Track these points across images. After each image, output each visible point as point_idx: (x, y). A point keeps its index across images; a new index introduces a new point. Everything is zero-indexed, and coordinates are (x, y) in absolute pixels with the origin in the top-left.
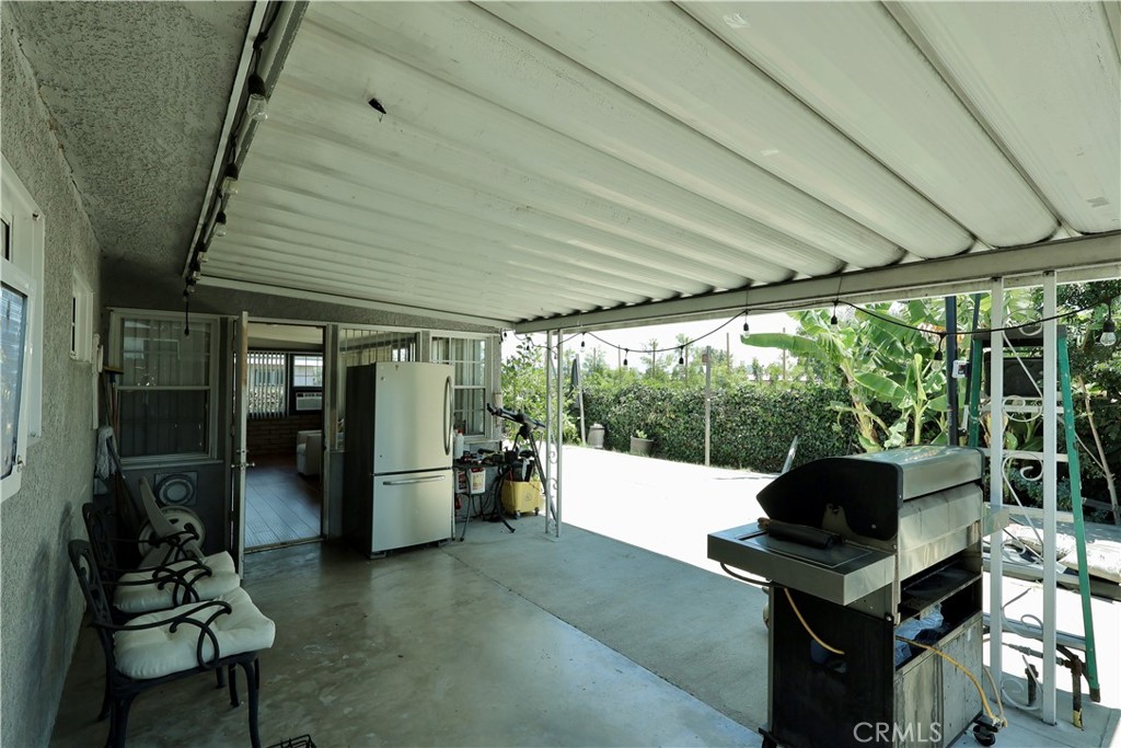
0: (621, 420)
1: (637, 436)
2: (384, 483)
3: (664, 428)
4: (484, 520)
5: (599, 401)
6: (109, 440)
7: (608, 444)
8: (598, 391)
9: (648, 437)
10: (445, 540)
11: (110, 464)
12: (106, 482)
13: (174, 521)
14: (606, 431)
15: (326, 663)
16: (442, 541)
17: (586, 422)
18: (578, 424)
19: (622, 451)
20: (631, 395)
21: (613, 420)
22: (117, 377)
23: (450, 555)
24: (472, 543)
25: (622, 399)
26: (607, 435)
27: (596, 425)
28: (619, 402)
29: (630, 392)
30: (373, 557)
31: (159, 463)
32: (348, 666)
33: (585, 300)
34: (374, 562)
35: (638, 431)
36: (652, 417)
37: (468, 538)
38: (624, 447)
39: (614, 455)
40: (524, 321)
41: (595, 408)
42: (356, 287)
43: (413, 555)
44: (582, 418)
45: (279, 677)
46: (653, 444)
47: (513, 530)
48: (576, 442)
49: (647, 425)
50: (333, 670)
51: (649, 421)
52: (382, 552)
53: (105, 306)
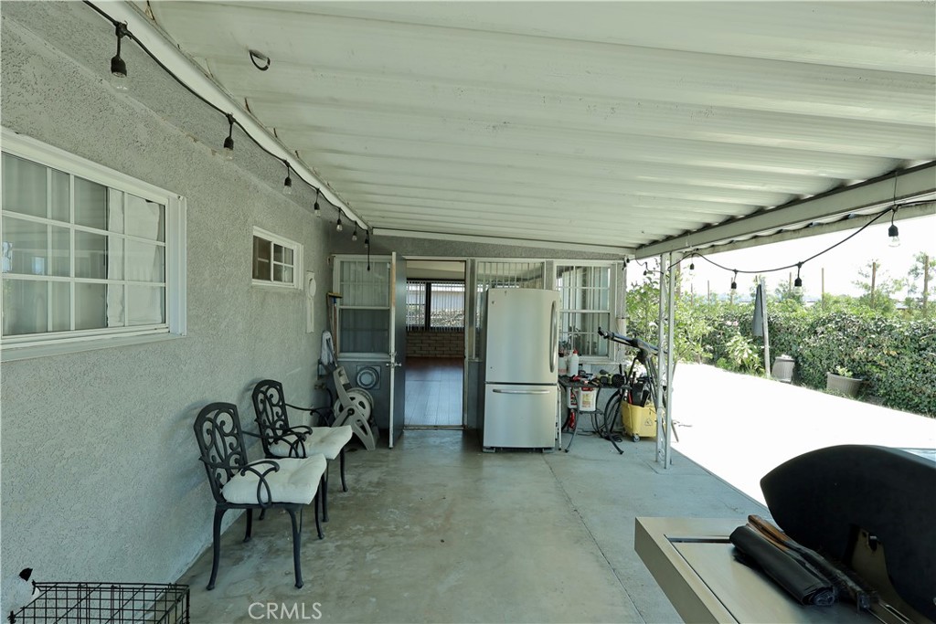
0: (817, 352)
1: (836, 373)
2: (494, 391)
3: (879, 366)
4: (601, 437)
5: (789, 330)
6: (328, 341)
7: (799, 378)
8: (788, 319)
9: (854, 375)
10: (550, 448)
11: (329, 355)
12: (326, 368)
13: (353, 399)
14: (797, 363)
15: (392, 527)
16: (546, 449)
17: (772, 352)
18: (761, 354)
19: (816, 388)
20: (832, 325)
21: (806, 352)
22: (338, 300)
23: (547, 463)
24: (575, 457)
25: (819, 329)
26: (797, 369)
27: (784, 357)
28: (816, 333)
29: (830, 321)
30: (485, 450)
31: (359, 358)
32: (402, 535)
33: (684, 218)
34: (484, 454)
35: (838, 367)
36: (860, 352)
37: (573, 451)
38: (819, 384)
39: (804, 392)
40: (642, 246)
41: (783, 337)
42: (470, 227)
43: (516, 456)
44: (767, 347)
45: (359, 527)
46: (862, 385)
47: (621, 453)
48: (758, 372)
49: (853, 361)
50: (393, 535)
51: (855, 356)
52: (492, 448)
53: (331, 253)
